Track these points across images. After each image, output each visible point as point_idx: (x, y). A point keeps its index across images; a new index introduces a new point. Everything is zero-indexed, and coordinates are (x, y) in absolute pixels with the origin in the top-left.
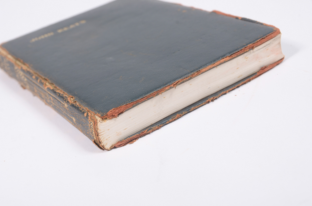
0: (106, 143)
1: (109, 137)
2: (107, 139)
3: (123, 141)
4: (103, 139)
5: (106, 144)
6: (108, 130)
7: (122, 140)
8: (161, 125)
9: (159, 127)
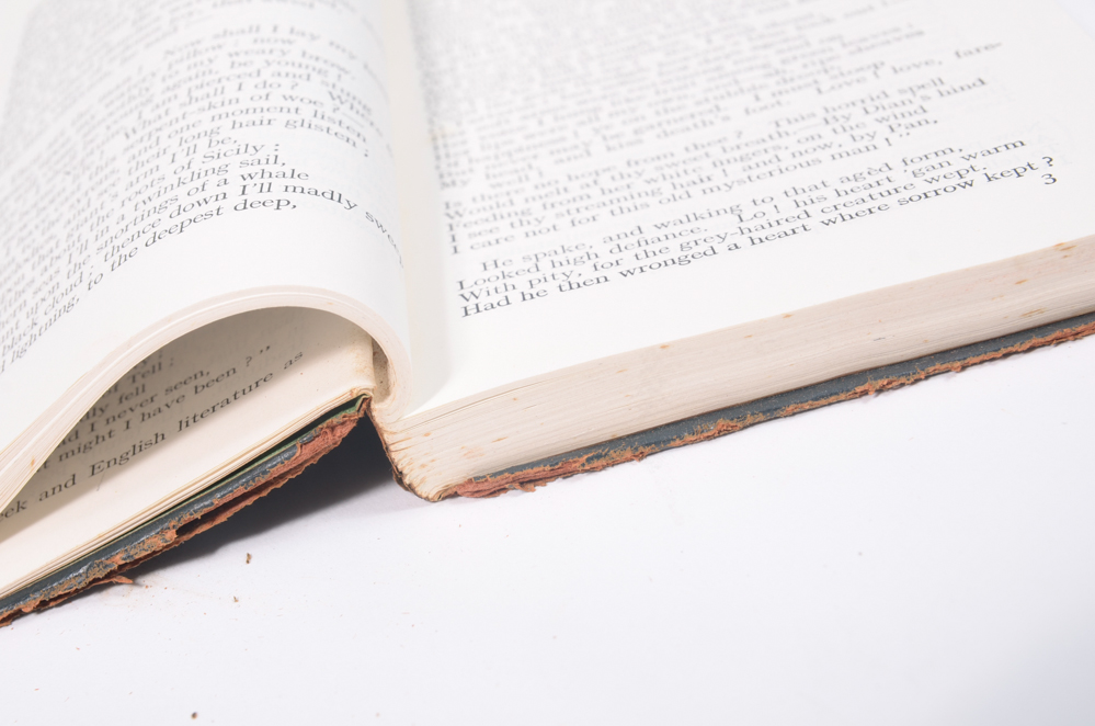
0: (420, 478)
1: (433, 461)
2: (423, 466)
3: (486, 481)
4: (409, 464)
5: (423, 481)
6: (427, 435)
7: (484, 477)
8: (647, 450)
9: (637, 453)
